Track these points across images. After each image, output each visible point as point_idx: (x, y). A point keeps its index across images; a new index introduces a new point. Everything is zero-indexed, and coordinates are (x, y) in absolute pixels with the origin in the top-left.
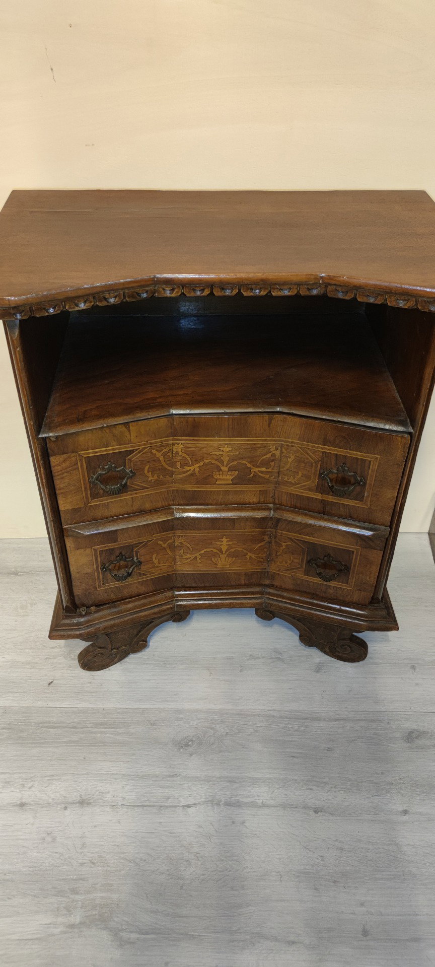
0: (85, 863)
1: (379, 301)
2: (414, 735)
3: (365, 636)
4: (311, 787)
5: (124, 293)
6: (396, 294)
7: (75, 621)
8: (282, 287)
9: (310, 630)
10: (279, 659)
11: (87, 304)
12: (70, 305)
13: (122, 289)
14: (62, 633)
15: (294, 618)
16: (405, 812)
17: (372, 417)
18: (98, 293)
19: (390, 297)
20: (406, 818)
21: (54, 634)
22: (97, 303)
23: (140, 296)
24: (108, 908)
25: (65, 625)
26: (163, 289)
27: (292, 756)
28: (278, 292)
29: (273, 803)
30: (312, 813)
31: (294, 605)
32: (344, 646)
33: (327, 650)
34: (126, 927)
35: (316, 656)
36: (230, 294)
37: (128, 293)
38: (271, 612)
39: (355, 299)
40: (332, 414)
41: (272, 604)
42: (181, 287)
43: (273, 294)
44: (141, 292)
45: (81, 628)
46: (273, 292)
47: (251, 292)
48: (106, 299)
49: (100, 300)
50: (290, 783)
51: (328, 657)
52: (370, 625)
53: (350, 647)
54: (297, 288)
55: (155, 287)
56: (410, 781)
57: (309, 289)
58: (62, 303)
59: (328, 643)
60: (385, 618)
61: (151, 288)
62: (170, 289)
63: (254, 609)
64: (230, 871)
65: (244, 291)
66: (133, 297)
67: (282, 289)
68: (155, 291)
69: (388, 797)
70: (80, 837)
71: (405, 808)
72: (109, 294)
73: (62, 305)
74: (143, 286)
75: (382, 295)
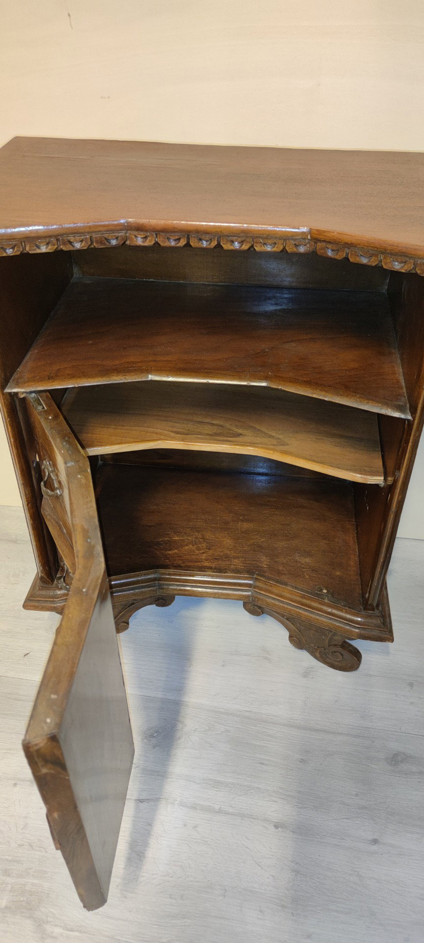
0: (23, 845)
1: (373, 262)
2: (399, 758)
3: (359, 644)
4: (275, 799)
5: (91, 237)
6: (392, 254)
7: (51, 593)
8: (266, 241)
9: (300, 631)
10: (266, 658)
11: (50, 247)
12: (30, 246)
13: (89, 233)
14: (36, 604)
15: (283, 617)
16: (375, 842)
17: (368, 399)
18: (62, 235)
19: (384, 258)
20: (375, 848)
21: (28, 604)
22: (61, 247)
23: (109, 243)
24: (37, 896)
25: (40, 596)
26: (136, 236)
27: (261, 763)
28: (261, 247)
29: (231, 810)
30: (272, 828)
31: (282, 602)
32: (335, 652)
33: (318, 655)
34: (52, 920)
35: (306, 659)
36: (208, 247)
37: (96, 238)
38: (260, 607)
39: (347, 259)
40: (323, 393)
41: (260, 599)
42: (155, 235)
43: (256, 248)
44: (110, 238)
45: (55, 601)
46: (256, 246)
47: (231, 245)
48: (72, 242)
49: (64, 244)
50: (253, 791)
51: (319, 662)
52: (363, 632)
53: (342, 654)
54: (283, 244)
55: (126, 233)
56: (387, 808)
57: (296, 246)
58: (21, 243)
59: (318, 647)
60: (379, 627)
61: (122, 234)
62: (142, 236)
63: (242, 602)
64: (171, 877)
65: (224, 244)
66: (101, 242)
67: (265, 244)
68: (126, 239)
69: (358, 822)
70: (24, 817)
71: (376, 837)
72: (74, 237)
73: (22, 245)
74: (113, 231)
75: (376, 256)
